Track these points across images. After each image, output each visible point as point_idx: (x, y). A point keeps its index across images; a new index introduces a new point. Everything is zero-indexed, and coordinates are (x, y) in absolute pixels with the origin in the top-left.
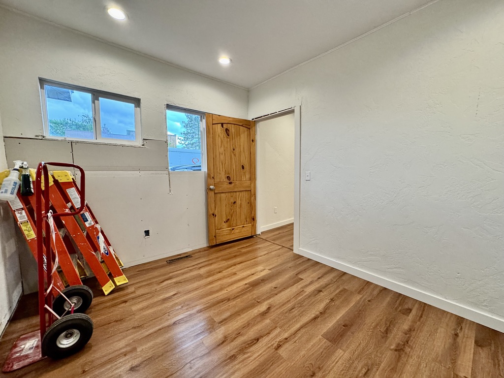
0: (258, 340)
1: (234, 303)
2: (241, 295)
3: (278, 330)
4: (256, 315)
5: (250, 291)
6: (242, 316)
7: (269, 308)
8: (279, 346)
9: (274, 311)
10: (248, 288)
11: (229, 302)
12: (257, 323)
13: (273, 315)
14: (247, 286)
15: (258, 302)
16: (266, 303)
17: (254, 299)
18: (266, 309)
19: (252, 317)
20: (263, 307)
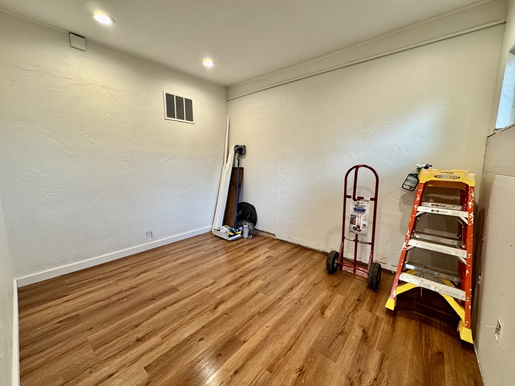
0: (227, 285)
1: (252, 311)
2: (248, 321)
3: (211, 292)
4: (228, 301)
5: (236, 329)
6: (240, 299)
7: (216, 308)
8: (213, 283)
9: (211, 305)
10: (240, 334)
11: (257, 311)
12: (226, 295)
13: (213, 302)
14: (242, 339)
15: (226, 314)
16: (217, 314)
17: (230, 317)
18: (219, 307)
19: (232, 299)
20: (222, 309)
